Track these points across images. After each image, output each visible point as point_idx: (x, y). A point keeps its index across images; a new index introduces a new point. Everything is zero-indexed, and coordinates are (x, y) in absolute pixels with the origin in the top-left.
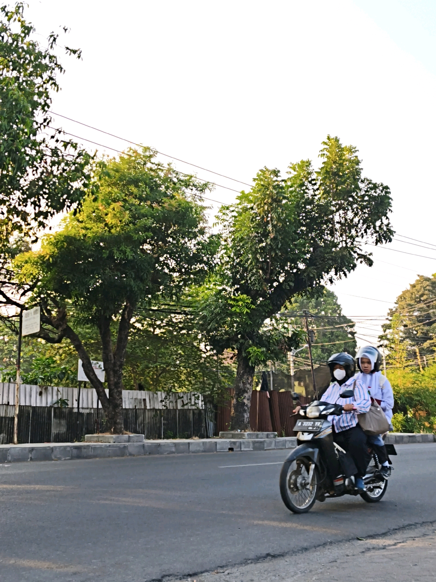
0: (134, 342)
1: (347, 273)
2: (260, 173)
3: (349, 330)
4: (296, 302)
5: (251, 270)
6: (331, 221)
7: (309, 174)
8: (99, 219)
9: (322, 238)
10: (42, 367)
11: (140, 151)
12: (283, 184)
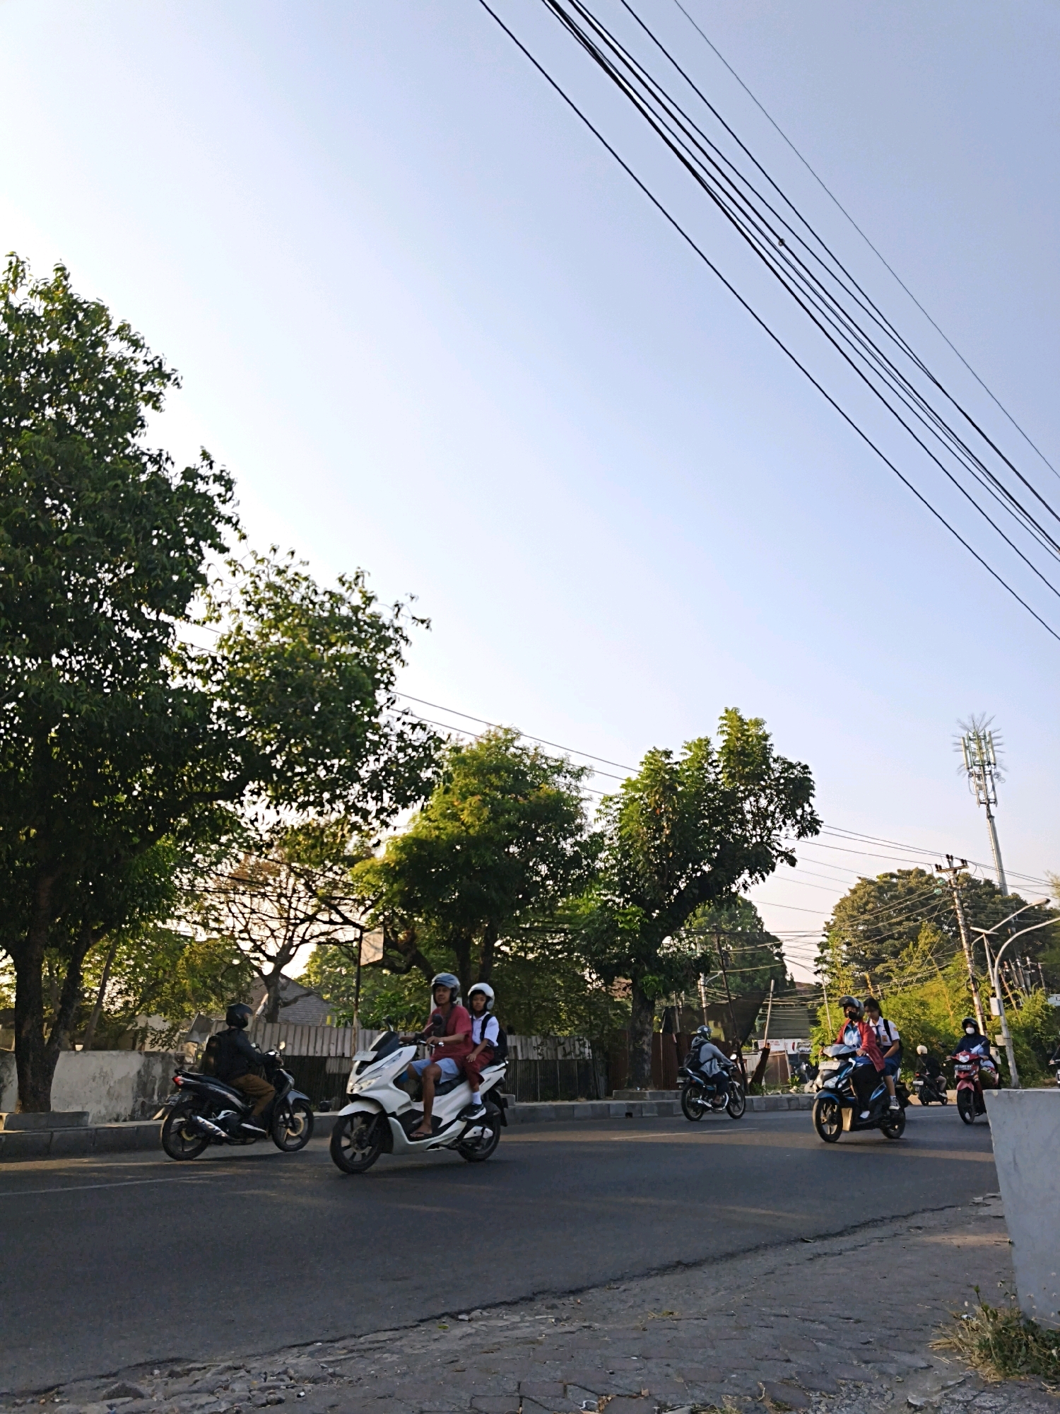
0: (500, 969)
1: (765, 875)
2: (649, 755)
3: (776, 951)
4: (704, 915)
5: (644, 874)
6: (741, 811)
7: (710, 754)
8: (455, 817)
9: (730, 832)
10: (385, 1005)
11: (501, 734)
12: (677, 767)
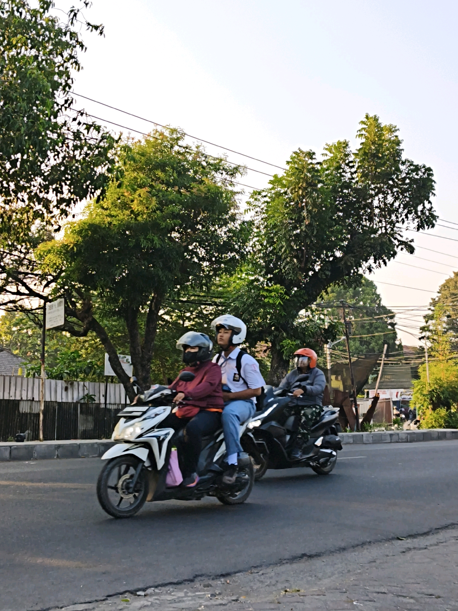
0: (163, 334)
1: (387, 261)
2: (294, 155)
3: (389, 321)
4: (333, 292)
5: (285, 258)
6: (370, 206)
7: (347, 155)
8: (125, 206)
9: (359, 224)
10: (67, 361)
11: (167, 133)
12: (318, 167)
